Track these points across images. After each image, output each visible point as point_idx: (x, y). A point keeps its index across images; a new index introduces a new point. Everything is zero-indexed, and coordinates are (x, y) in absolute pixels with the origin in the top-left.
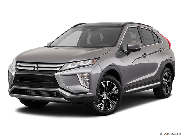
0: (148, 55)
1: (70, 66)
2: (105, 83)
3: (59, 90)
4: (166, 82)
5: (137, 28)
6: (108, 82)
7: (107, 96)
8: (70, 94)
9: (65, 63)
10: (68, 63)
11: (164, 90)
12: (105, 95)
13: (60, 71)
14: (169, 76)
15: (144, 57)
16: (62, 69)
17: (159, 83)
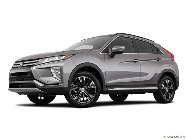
0: (140, 61)
1: (46, 60)
2: (82, 78)
3: (35, 81)
4: (166, 89)
5: (131, 38)
6: (85, 77)
7: (85, 90)
8: (44, 85)
9: (42, 58)
10: (45, 59)
11: (164, 96)
12: (83, 89)
13: (36, 65)
14: (171, 84)
15: (136, 62)
16: (38, 63)
17: (156, 88)
